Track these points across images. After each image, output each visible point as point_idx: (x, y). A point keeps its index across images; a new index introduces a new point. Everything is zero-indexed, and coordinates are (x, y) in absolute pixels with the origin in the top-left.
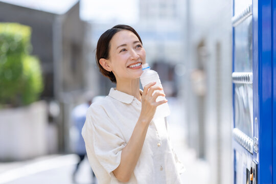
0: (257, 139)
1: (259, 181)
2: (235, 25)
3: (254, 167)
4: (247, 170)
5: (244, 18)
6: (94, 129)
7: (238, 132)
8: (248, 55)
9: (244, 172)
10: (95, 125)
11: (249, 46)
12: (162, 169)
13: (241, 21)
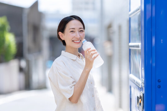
0: (144, 80)
1: (144, 103)
2: (131, 16)
3: (142, 95)
4: (138, 97)
5: (136, 13)
6: (58, 74)
7: (132, 76)
8: (138, 33)
9: (136, 99)
10: (59, 72)
11: (139, 28)
12: (93, 96)
13: (134, 14)
